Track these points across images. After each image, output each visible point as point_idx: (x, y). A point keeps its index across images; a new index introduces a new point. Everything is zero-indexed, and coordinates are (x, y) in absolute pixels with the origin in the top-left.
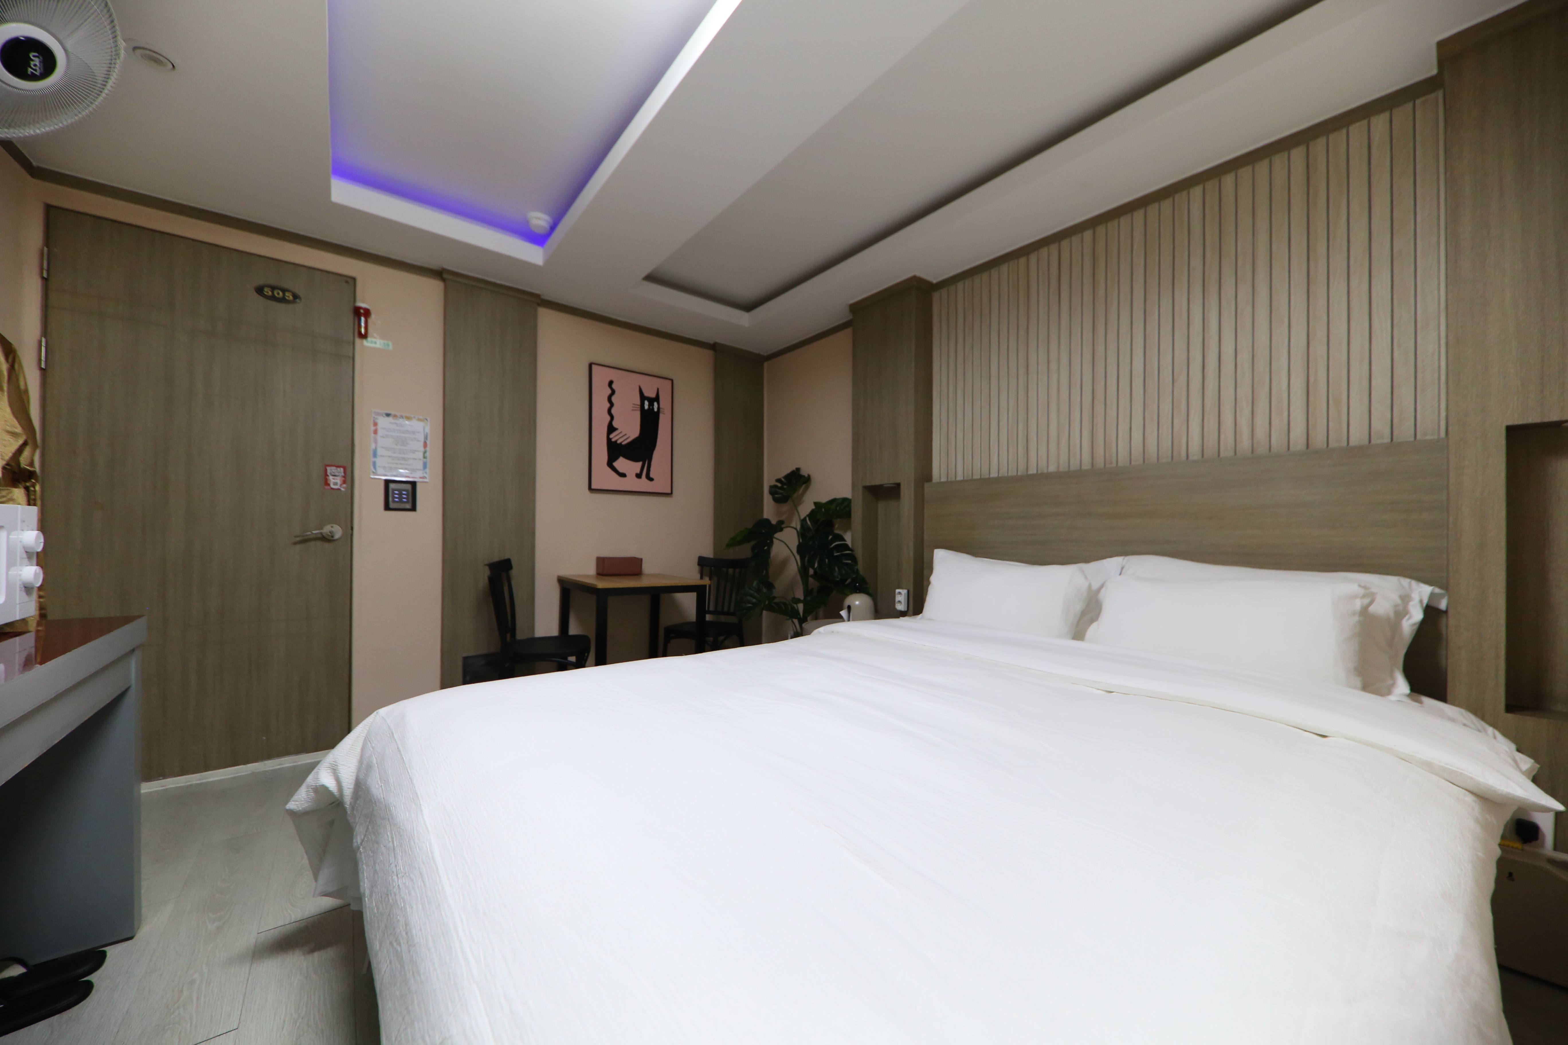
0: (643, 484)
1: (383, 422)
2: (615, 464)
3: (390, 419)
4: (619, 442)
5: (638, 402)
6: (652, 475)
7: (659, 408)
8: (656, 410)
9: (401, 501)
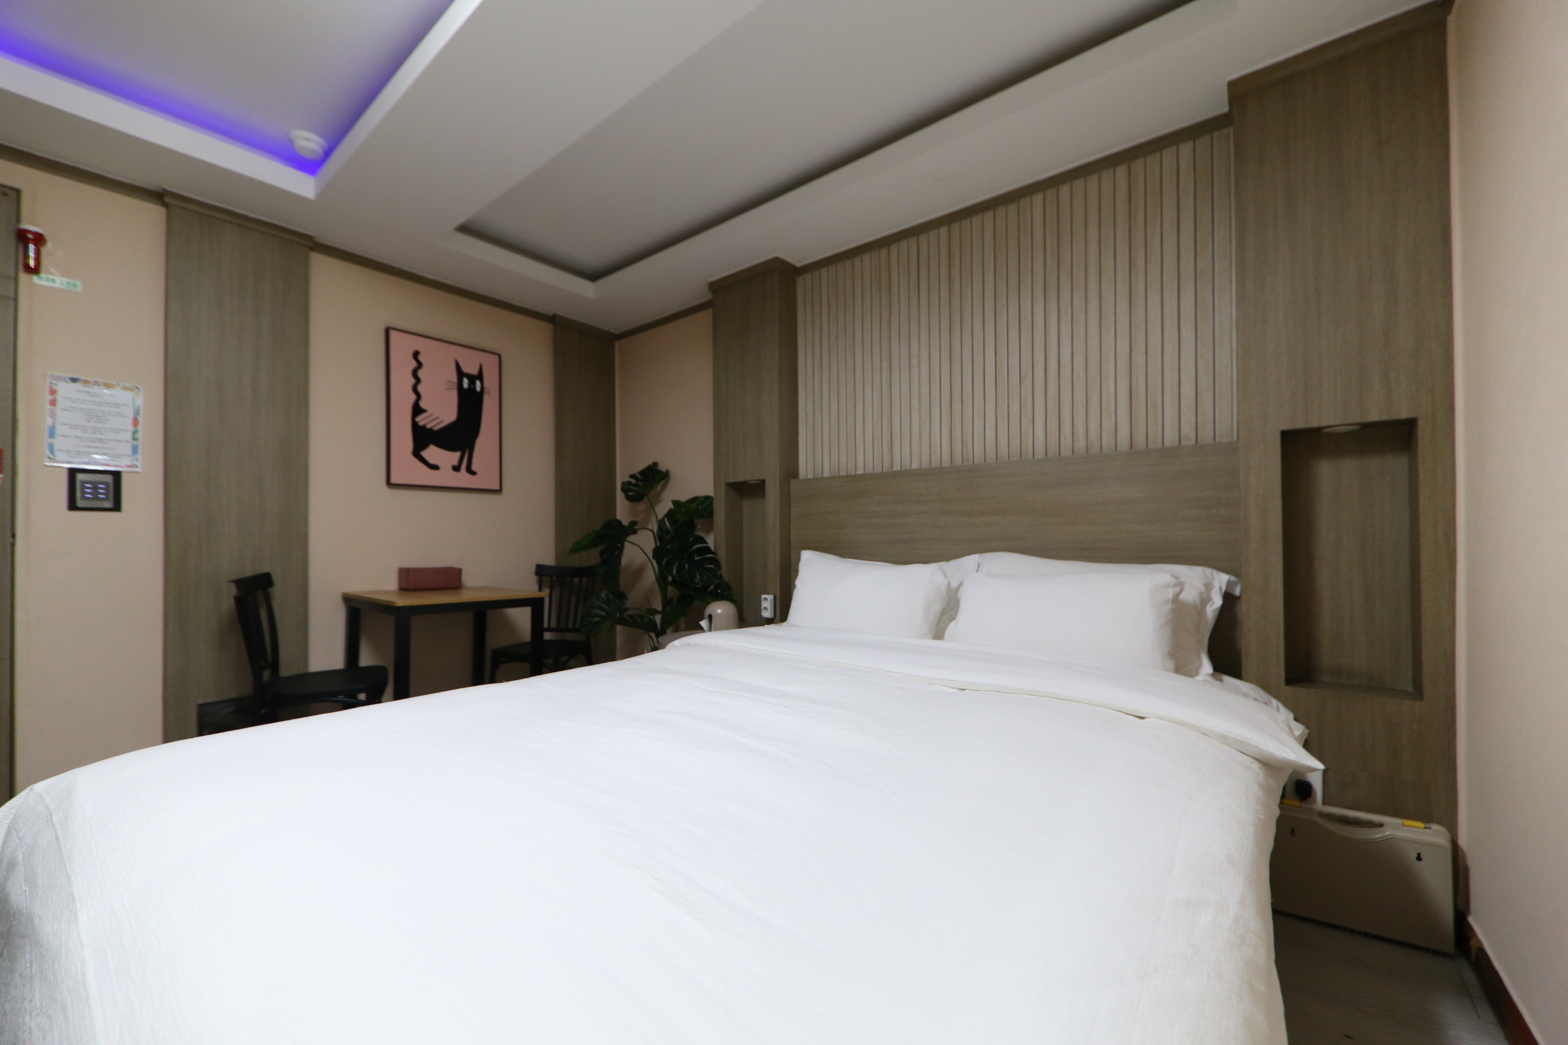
0: (462, 479)
1: (65, 390)
2: (425, 454)
3: (78, 386)
4: (428, 426)
5: (454, 378)
6: (474, 468)
7: (482, 388)
8: (478, 389)
9: (96, 498)
